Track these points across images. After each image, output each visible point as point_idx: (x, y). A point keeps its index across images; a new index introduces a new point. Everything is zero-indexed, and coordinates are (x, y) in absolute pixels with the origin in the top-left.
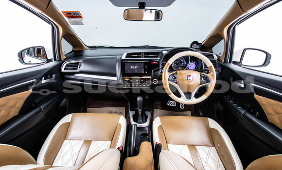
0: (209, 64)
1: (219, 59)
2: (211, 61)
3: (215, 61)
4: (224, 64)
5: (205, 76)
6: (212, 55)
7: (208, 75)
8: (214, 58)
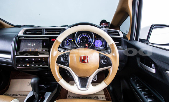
0: (110, 42)
1: (125, 37)
2: (112, 38)
3: (120, 38)
4: (130, 42)
5: (105, 56)
6: (118, 32)
7: (109, 56)
8: (119, 35)
